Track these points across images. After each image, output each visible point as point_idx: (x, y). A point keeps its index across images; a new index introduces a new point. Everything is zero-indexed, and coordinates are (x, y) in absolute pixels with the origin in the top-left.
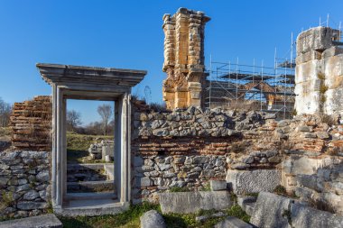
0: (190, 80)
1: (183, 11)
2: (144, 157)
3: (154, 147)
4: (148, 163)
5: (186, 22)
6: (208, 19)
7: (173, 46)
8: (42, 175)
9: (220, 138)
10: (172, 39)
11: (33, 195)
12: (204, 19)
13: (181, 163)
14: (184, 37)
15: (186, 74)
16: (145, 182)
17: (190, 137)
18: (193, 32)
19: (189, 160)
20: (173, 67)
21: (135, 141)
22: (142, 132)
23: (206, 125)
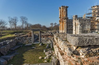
0: (64, 20)
1: (62, 6)
2: (41, 38)
3: (42, 36)
4: (42, 38)
5: (63, 8)
6: (68, 7)
7: (61, 13)
8: (31, 40)
9: (50, 35)
10: (60, 12)
11: (30, 42)
12: (67, 7)
13: (46, 38)
14: (63, 11)
15: (63, 19)
16: (42, 40)
17: (47, 35)
18: (65, 10)
19: (47, 38)
20: (61, 17)
21: (40, 36)
22: (41, 35)
23: (48, 34)
